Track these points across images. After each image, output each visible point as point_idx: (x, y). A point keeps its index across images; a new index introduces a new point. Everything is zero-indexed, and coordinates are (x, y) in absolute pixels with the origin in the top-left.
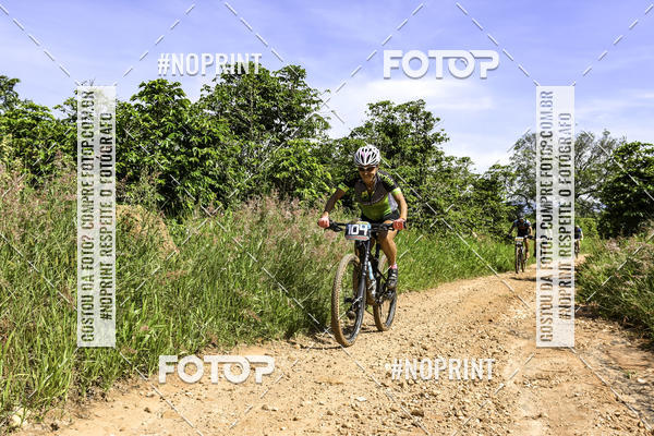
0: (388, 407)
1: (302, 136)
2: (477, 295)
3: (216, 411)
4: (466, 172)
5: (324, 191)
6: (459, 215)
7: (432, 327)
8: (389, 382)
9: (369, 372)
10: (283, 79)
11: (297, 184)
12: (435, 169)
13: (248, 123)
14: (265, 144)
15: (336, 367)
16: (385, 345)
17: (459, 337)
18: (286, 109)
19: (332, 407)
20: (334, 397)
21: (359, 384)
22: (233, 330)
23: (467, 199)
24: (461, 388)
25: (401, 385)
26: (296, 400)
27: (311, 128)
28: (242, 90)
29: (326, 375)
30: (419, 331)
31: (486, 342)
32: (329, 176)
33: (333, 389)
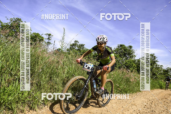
0: (146, 112)
1: (131, 58)
2: (163, 93)
3: (114, 106)
4: (162, 68)
5: (134, 69)
6: (160, 76)
7: (154, 98)
8: (145, 107)
9: (141, 104)
10: (128, 48)
11: (129, 67)
12: (155, 67)
13: (121, 55)
14: (124, 59)
15: (135, 102)
16: (144, 99)
17: (159, 101)
18: (128, 53)
19: (135, 109)
20: (135, 108)
21: (140, 106)
22: (117, 91)
23: (161, 73)
24: (161, 111)
25: (148, 108)
26: (128, 106)
27: (133, 57)
28: (121, 49)
29: (133, 103)
30: (151, 98)
31: (165, 103)
32: (136, 66)
33: (135, 106)
